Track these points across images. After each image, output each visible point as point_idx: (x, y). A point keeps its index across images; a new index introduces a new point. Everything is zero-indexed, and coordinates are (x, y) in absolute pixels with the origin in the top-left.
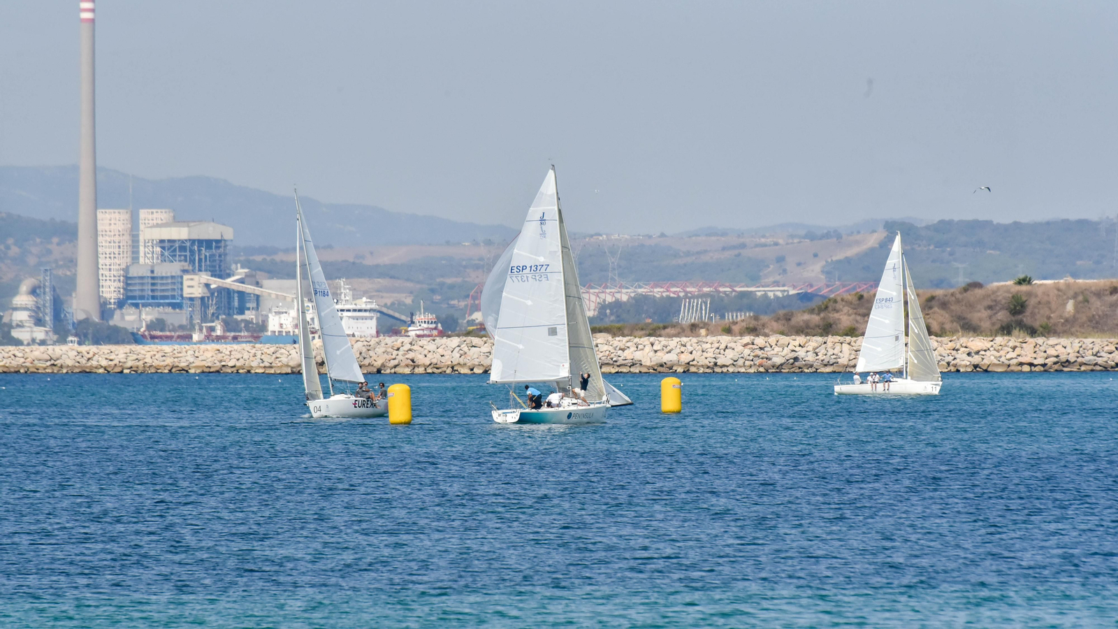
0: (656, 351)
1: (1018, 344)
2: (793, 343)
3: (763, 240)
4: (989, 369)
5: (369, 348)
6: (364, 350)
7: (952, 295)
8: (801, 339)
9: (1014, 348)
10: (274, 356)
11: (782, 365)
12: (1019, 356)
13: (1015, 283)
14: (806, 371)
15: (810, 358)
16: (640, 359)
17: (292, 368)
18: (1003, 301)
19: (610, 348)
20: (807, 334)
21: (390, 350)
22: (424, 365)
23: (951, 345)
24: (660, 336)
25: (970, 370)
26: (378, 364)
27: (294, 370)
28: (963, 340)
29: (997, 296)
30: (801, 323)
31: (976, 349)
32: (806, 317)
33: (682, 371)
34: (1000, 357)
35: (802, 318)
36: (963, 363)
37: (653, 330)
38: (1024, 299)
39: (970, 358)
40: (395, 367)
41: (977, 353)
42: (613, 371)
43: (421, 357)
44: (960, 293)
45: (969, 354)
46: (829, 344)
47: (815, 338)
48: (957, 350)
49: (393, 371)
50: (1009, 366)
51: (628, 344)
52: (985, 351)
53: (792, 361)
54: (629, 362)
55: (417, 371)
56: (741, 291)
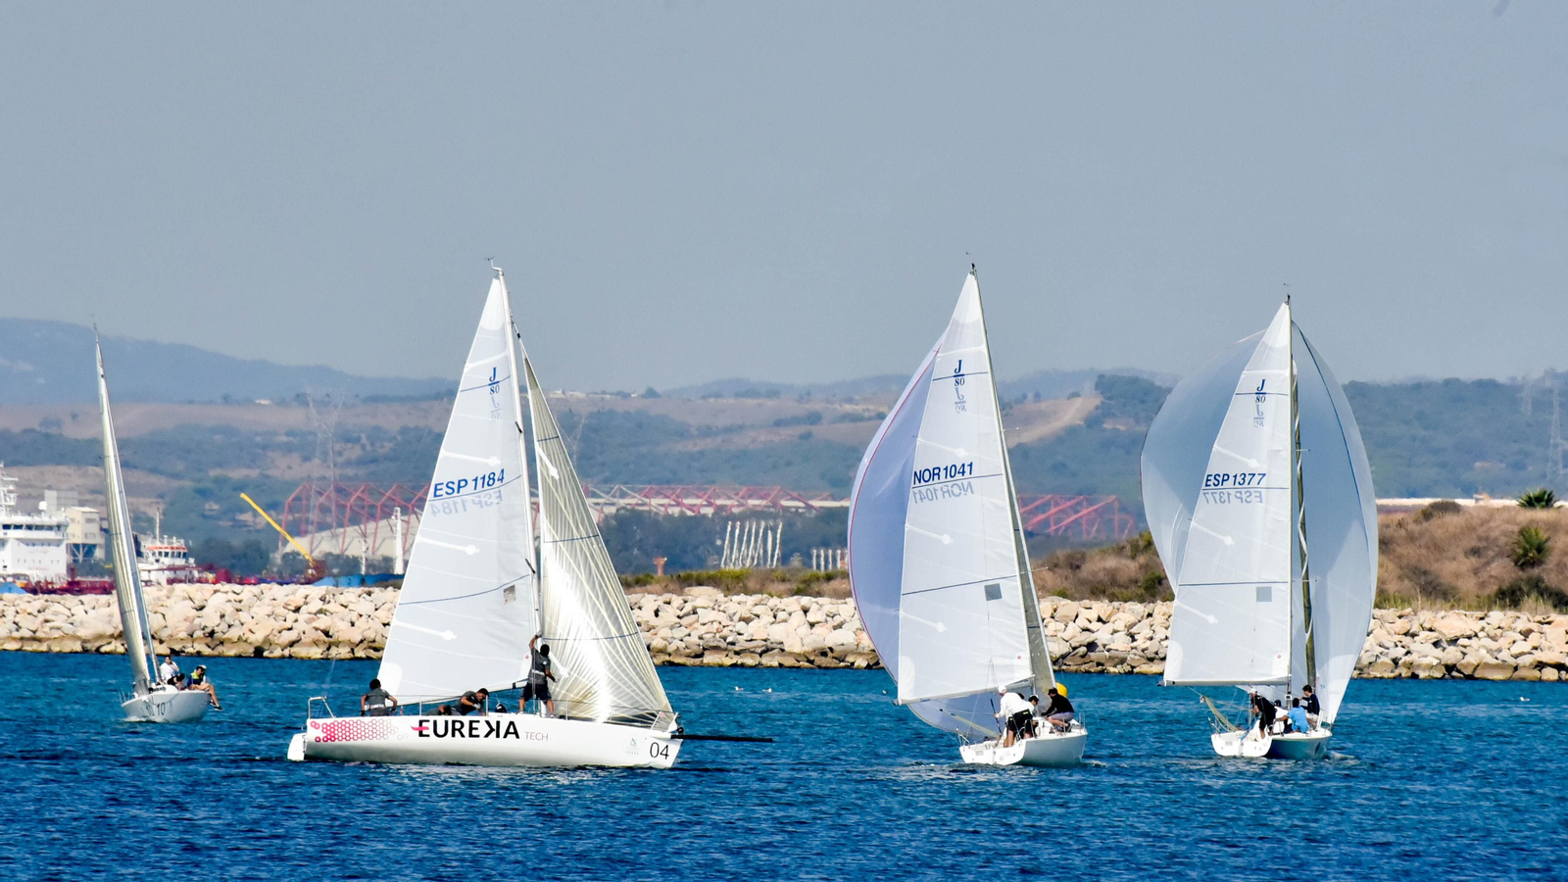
0: (812, 625)
1: (1535, 626)
2: (1084, 614)
3: (848, 408)
4: (1477, 675)
5: (238, 606)
6: (229, 609)
7: (1400, 525)
8: (1101, 607)
9: (1526, 634)
10: (41, 617)
11: (1064, 657)
12: (1535, 648)
13: (1522, 505)
14: (1112, 670)
15: (1121, 643)
16: (779, 639)
17: (84, 641)
18: (1503, 540)
19: (722, 617)
20: (1112, 598)
21: (281, 611)
22: (350, 643)
23: (1402, 625)
24: (819, 594)
25: (1438, 675)
26: (257, 638)
27: (89, 646)
28: (1426, 616)
29: (1490, 528)
30: (1101, 575)
31: (1451, 635)
32: (1111, 562)
33: (864, 664)
34: (1500, 650)
35: (1100, 564)
36: (1425, 661)
37: (804, 582)
38: (1543, 536)
39: (1438, 652)
40: (292, 644)
41: (1454, 641)
42: (728, 662)
43: (344, 626)
44: (1416, 521)
45: (1436, 644)
46: (1158, 618)
47: (1129, 605)
48: (1413, 635)
49: (286, 652)
50: (1516, 668)
51: (757, 610)
52: (1469, 638)
53: (1083, 649)
54: (759, 645)
55: (334, 652)
56: (821, 508)
